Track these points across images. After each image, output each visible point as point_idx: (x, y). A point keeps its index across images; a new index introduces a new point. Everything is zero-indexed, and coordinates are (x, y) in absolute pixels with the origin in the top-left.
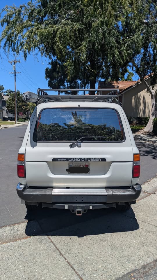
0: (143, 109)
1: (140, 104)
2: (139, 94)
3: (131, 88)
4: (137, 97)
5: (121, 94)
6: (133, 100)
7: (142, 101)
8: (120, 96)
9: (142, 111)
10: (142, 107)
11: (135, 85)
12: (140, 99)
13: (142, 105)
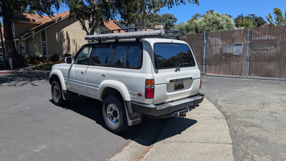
0: (67, 45)
1: (64, 40)
2: (62, 30)
3: (54, 23)
4: (61, 33)
5: (43, 29)
6: (57, 36)
7: (65, 37)
8: (42, 31)
9: (67, 47)
10: (66, 43)
11: (58, 20)
12: (64, 36)
13: (66, 41)
